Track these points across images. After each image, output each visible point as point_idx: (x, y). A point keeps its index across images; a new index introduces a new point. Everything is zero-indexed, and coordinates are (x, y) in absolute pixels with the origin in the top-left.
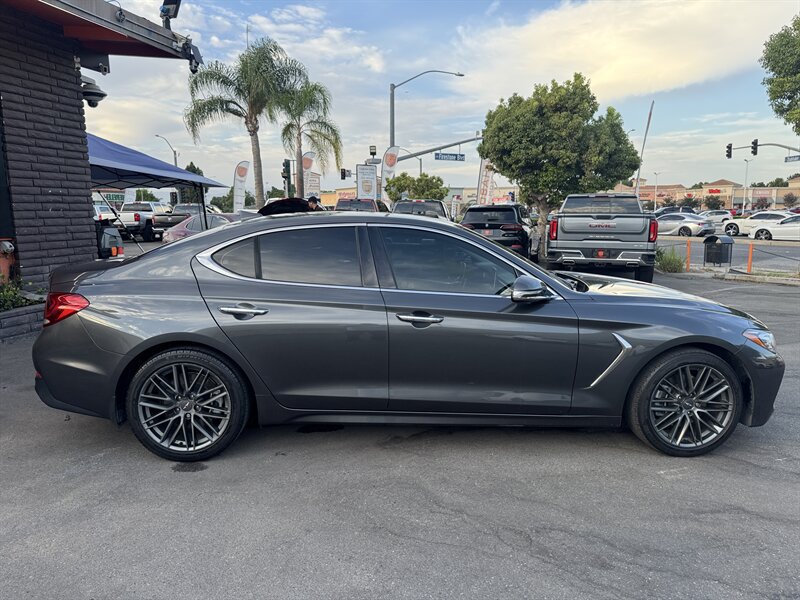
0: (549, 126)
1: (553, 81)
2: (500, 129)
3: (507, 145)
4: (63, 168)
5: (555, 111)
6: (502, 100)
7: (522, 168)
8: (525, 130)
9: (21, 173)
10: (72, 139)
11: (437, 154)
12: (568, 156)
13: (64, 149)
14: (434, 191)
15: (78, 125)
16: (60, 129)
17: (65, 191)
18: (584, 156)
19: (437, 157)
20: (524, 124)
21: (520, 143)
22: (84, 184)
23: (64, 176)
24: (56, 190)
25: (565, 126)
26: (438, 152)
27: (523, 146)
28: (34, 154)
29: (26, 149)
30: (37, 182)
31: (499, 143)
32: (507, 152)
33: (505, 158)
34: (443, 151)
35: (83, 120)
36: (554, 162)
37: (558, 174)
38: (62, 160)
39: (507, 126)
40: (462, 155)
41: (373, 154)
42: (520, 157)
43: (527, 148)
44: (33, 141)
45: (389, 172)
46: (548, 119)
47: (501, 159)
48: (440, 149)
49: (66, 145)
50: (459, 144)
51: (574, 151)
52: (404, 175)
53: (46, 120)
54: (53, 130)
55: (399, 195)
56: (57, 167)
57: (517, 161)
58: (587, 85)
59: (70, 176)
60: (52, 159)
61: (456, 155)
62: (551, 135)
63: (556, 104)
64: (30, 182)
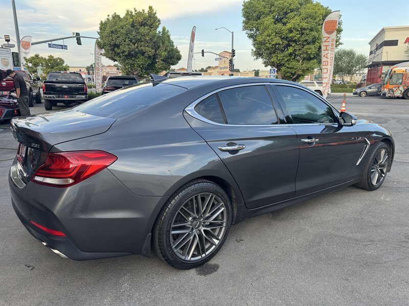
0: (138, 33)
1: (135, 9)
2: (112, 32)
3: (117, 42)
5: (141, 26)
6: (108, 16)
7: (126, 56)
8: (127, 34)
11: (49, 44)
12: (150, 51)
14: (61, 67)
18: (157, 52)
19: (50, 46)
20: (126, 31)
21: (125, 41)
25: (148, 34)
26: (50, 43)
27: (126, 43)
31: (112, 40)
32: (117, 46)
33: (116, 49)
34: (53, 43)
36: (143, 53)
37: (145, 61)
39: (116, 30)
40: (66, 46)
41: (8, 41)
42: (125, 49)
43: (128, 45)
45: (26, 53)
46: (138, 29)
47: (113, 50)
48: (51, 41)
50: (63, 39)
51: (152, 49)
52: (37, 56)
55: (35, 69)
57: (123, 52)
58: (156, 13)
61: (62, 46)
62: (141, 39)
63: (142, 21)
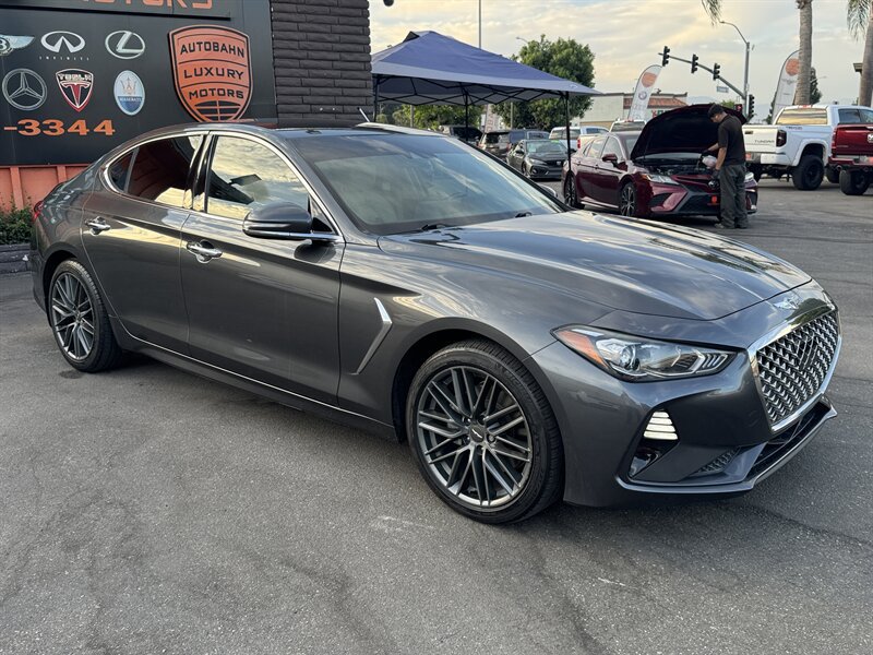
4: (339, 82)
9: (288, 90)
10: (352, 47)
13: (341, 60)
15: (359, 29)
16: (337, 37)
17: (339, 108)
22: (364, 99)
23: (339, 91)
24: (328, 108)
28: (306, 68)
29: (296, 63)
30: (307, 99)
35: (368, 24)
38: (337, 73)
44: (304, 54)
49: (343, 54)
53: (322, 28)
54: (329, 39)
56: (330, 81)
59: (347, 91)
60: (325, 73)
64: (299, 99)
